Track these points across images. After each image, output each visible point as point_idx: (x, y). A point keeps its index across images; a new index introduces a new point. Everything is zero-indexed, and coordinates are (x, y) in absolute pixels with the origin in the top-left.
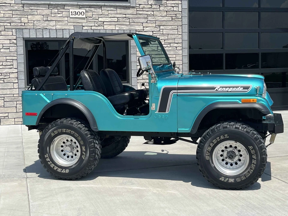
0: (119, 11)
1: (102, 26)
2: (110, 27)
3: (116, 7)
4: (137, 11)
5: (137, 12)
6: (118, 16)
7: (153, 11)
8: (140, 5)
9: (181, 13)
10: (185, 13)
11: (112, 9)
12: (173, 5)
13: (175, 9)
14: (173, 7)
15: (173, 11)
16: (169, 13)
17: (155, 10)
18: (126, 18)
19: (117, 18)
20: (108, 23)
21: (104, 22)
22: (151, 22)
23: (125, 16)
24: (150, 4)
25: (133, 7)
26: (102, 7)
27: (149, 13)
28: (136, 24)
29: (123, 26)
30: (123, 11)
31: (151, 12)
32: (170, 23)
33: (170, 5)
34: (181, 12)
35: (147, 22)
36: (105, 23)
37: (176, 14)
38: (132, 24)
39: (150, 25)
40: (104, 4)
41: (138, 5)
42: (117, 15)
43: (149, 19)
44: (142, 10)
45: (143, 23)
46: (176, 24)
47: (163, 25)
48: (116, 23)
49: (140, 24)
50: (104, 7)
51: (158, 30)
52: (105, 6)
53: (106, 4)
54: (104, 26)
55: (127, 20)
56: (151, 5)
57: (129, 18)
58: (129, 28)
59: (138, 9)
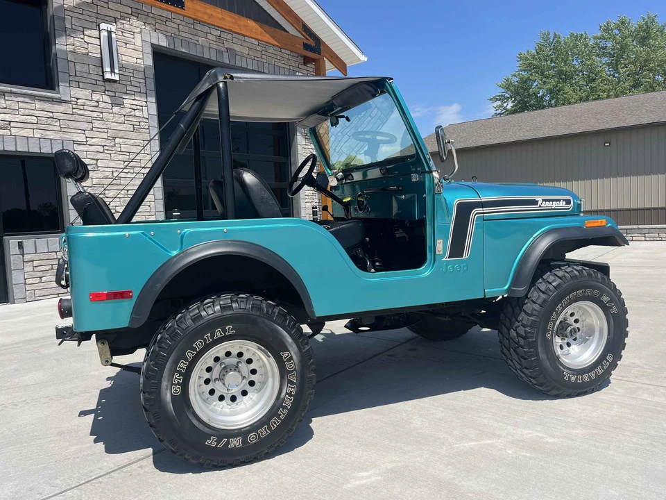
0: (39, 105)
1: (6, 128)
2: (22, 132)
3: (34, 97)
4: (73, 108)
5: (74, 110)
6: (38, 113)
7: (102, 113)
8: (78, 99)
9: (146, 121)
10: (153, 121)
11: (26, 100)
12: (135, 107)
13: (137, 113)
14: (135, 110)
15: (135, 116)
16: (128, 119)
17: (104, 110)
18: (53, 118)
19: (37, 117)
20: (19, 125)
21: (10, 122)
22: (100, 130)
23: (51, 114)
24: (96, 99)
25: (66, 102)
26: (6, 94)
27: (95, 114)
28: (73, 131)
29: (48, 133)
30: (47, 106)
31: (99, 114)
32: (131, 135)
33: (129, 106)
34: (148, 119)
35: (92, 130)
36: (12, 124)
37: (140, 122)
38: (66, 130)
39: (98, 135)
40: (9, 89)
41: (75, 100)
42: (36, 112)
43: (96, 124)
44: (82, 107)
45: (85, 130)
46: (141, 137)
47: (120, 136)
48: (35, 126)
49: (80, 131)
50: (9, 95)
51: (111, 144)
52: (11, 92)
53: (14, 90)
54: (10, 130)
55: (56, 122)
56: (97, 102)
57: (60, 120)
58: (61, 137)
59: (74, 106)
